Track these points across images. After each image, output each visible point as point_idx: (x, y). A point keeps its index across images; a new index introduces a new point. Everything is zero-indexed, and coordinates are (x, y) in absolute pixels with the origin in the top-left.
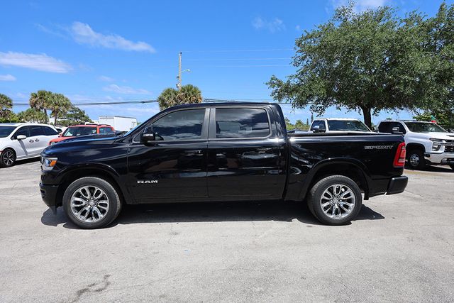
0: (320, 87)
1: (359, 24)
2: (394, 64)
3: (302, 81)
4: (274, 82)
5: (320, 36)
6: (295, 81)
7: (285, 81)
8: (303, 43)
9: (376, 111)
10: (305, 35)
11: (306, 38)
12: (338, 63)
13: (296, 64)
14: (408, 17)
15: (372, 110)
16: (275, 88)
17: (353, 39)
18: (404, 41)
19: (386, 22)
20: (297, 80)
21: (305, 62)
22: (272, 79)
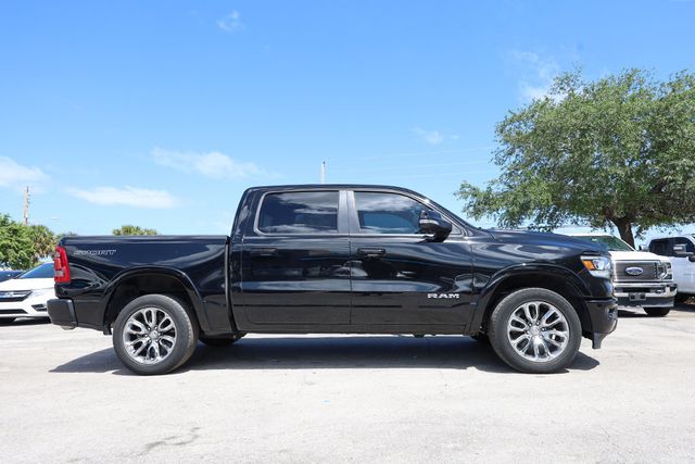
0: (541, 191)
1: (594, 95)
2: (662, 147)
3: (511, 187)
4: (466, 190)
5: (533, 116)
6: (498, 188)
7: (483, 189)
8: (507, 128)
9: (640, 230)
10: (510, 116)
11: (512, 121)
12: (567, 155)
13: (500, 162)
14: (674, 79)
15: (634, 230)
16: (469, 199)
17: (586, 116)
18: (672, 110)
19: (637, 91)
20: (502, 186)
21: (513, 158)
22: (463, 186)
